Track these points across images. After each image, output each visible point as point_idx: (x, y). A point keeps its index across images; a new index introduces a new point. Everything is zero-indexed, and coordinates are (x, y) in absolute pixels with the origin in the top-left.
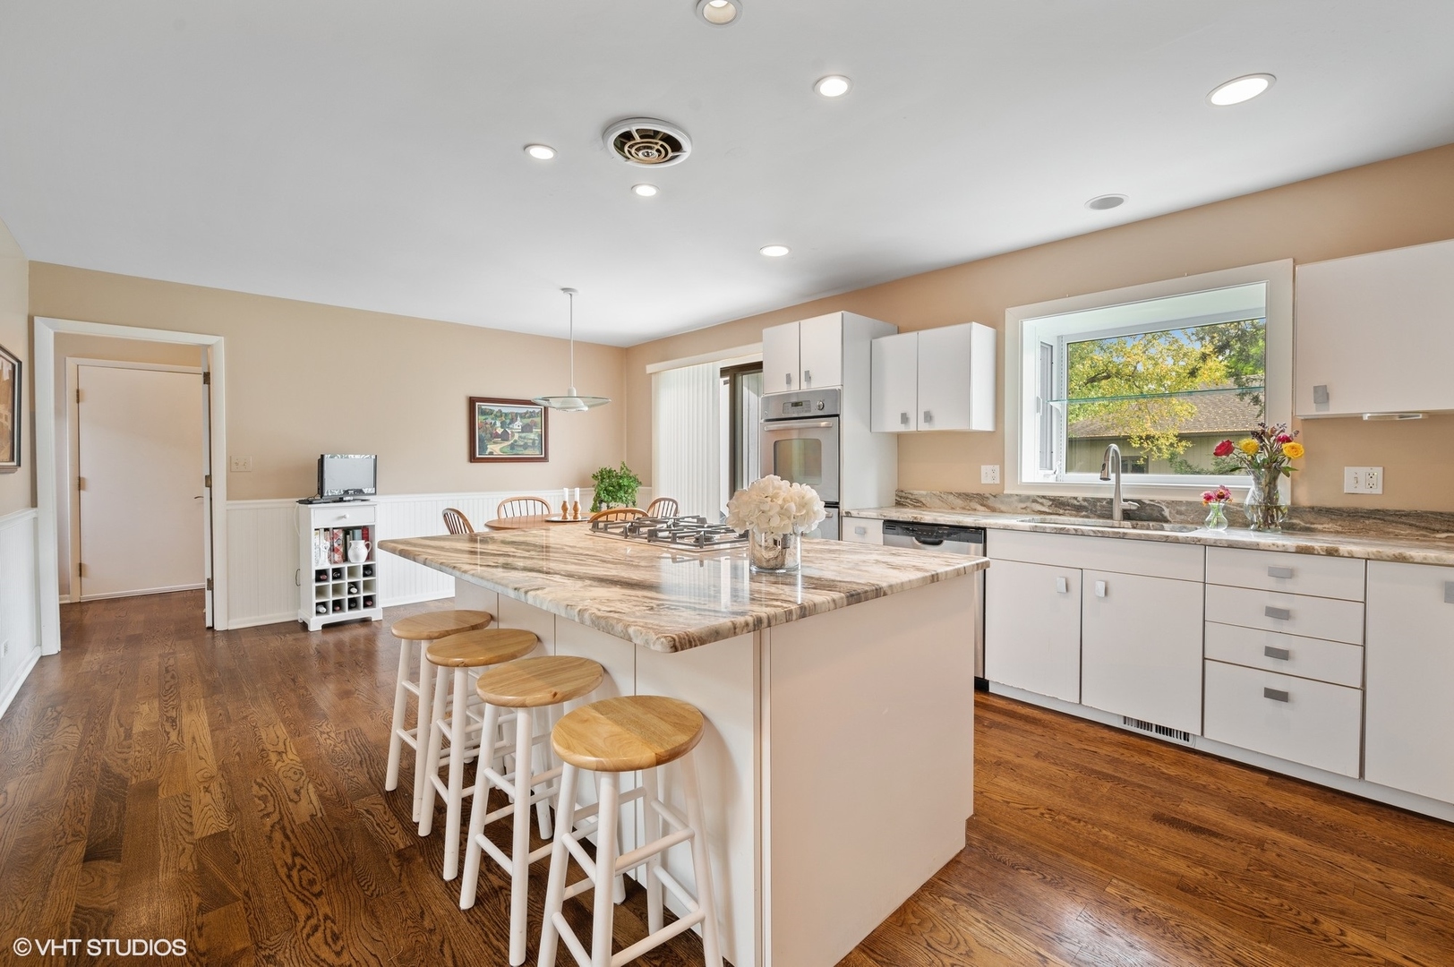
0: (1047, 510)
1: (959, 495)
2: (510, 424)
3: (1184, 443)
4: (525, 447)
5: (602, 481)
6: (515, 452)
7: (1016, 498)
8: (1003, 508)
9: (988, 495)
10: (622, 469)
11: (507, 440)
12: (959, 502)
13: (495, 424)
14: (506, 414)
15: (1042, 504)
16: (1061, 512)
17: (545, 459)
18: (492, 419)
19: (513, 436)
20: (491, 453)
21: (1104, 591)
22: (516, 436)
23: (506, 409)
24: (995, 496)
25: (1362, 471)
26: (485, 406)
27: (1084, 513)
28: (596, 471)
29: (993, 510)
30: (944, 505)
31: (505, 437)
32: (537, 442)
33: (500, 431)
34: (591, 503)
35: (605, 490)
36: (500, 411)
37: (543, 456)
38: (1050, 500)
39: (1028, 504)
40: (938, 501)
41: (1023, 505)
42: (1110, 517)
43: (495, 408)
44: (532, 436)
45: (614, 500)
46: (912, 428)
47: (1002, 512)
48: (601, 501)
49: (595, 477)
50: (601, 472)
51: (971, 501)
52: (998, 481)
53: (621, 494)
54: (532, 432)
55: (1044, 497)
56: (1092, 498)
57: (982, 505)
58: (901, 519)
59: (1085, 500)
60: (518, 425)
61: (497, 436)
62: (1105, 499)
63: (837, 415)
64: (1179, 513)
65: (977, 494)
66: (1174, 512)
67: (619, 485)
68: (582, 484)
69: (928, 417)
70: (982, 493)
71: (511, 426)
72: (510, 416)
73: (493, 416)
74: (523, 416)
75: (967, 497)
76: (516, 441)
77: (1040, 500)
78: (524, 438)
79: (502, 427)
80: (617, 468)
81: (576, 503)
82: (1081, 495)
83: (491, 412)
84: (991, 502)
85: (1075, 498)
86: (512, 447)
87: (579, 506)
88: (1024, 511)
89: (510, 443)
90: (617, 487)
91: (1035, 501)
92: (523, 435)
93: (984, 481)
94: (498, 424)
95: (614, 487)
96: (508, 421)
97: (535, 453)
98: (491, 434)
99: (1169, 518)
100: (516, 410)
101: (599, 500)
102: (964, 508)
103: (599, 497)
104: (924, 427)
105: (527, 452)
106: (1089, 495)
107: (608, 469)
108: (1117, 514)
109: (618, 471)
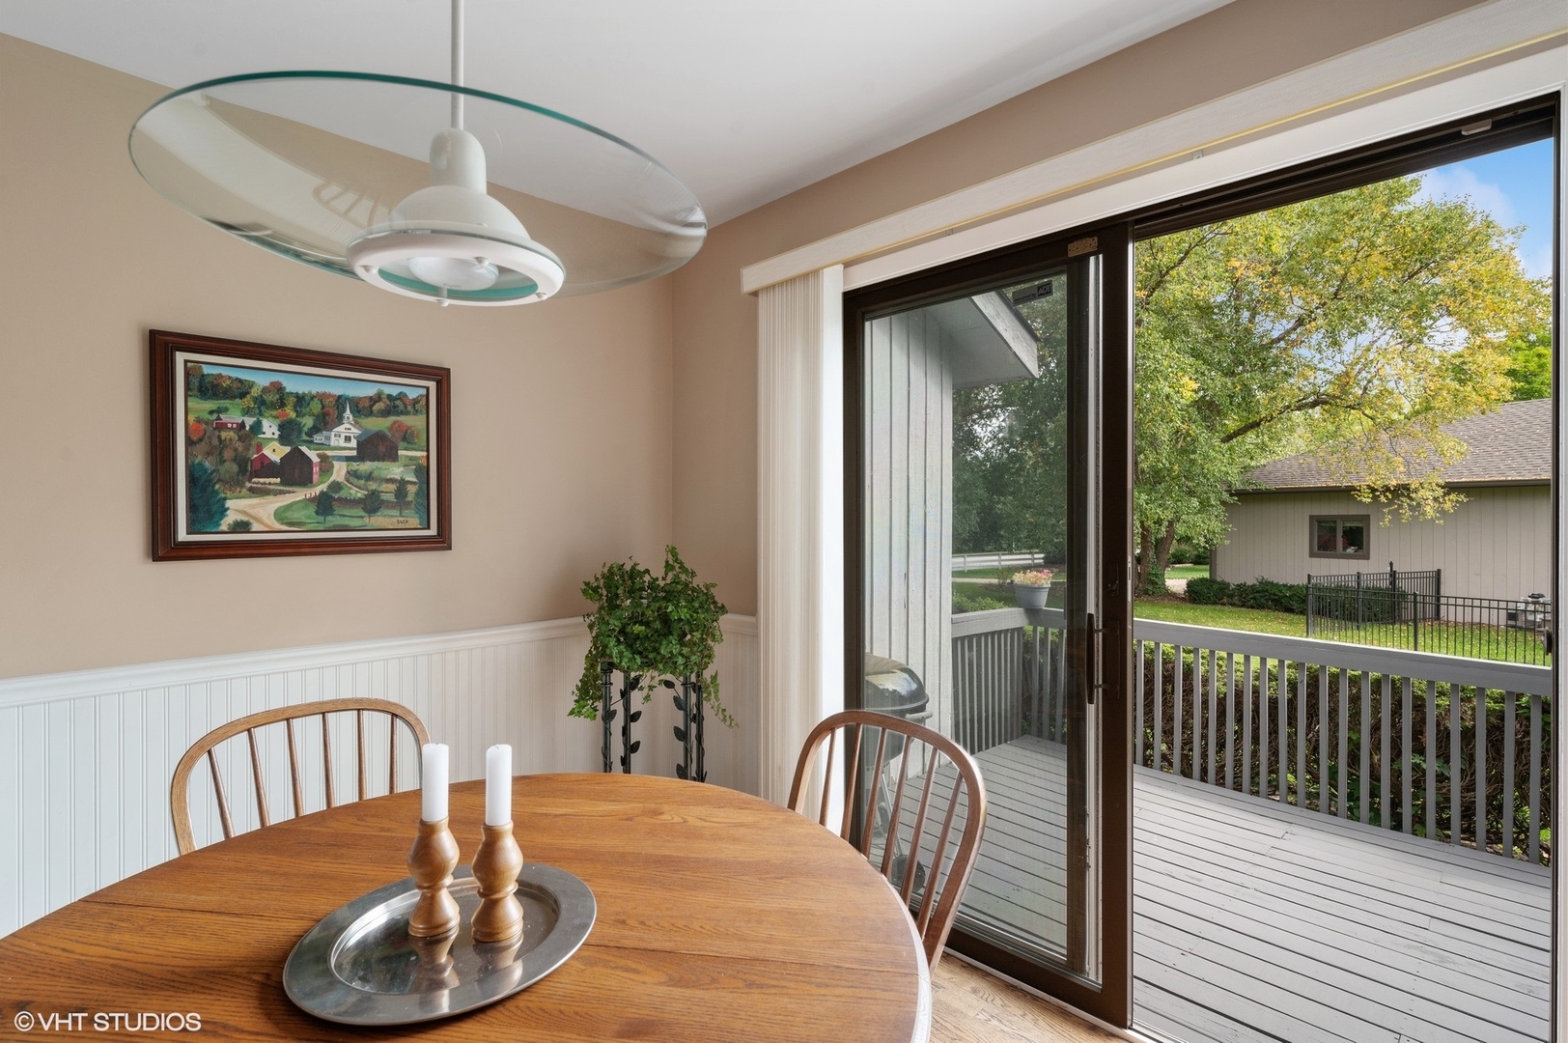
2: (315, 430)
3: (1453, 497)
4: (372, 504)
5: (612, 606)
6: (333, 520)
10: (668, 567)
11: (306, 481)
13: (257, 428)
14: (301, 400)
17: (442, 541)
18: (247, 412)
19: (326, 464)
20: (242, 527)
22: (339, 472)
23: (299, 382)
26: (214, 365)
28: (593, 571)
31: (295, 471)
32: (412, 489)
33: (275, 452)
34: (577, 669)
35: (622, 631)
36: (278, 388)
37: (433, 531)
43: (260, 376)
44: (396, 471)
48: (610, 667)
49: (590, 590)
50: (609, 576)
53: (669, 646)
54: (394, 458)
60: (344, 435)
61: (267, 468)
68: (555, 608)
71: (318, 438)
72: (316, 406)
73: (248, 401)
74: (362, 408)
76: (336, 486)
78: (369, 477)
79: (283, 439)
80: (653, 564)
83: (241, 390)
86: (325, 504)
89: (316, 491)
90: (658, 626)
92: (366, 467)
94: (270, 428)
96: (308, 422)
97: (408, 524)
98: (242, 462)
100: (336, 389)
101: (599, 663)
105: (378, 520)
107: (627, 567)
109: (658, 571)
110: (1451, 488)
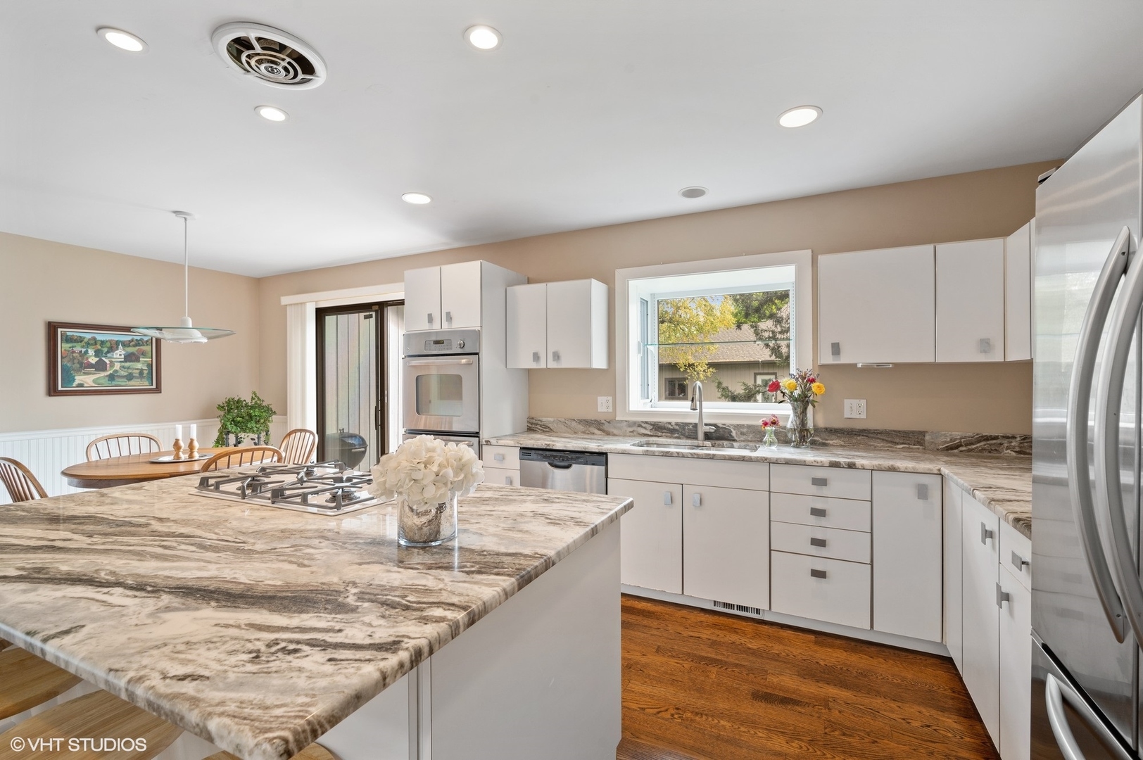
0: (649, 433)
1: (580, 421)
2: (108, 352)
4: (130, 377)
5: (229, 411)
6: (114, 383)
7: (625, 423)
8: (616, 432)
9: (603, 421)
10: (253, 399)
11: (104, 369)
12: (581, 427)
13: (86, 352)
14: (103, 342)
15: (645, 428)
16: (660, 434)
17: (158, 390)
18: (83, 347)
19: (112, 364)
20: (81, 385)
21: (699, 502)
22: (117, 366)
23: (101, 336)
24: (609, 422)
25: (855, 402)
26: (71, 332)
27: (676, 435)
28: (222, 400)
29: (608, 434)
30: (569, 430)
31: (100, 366)
32: (145, 372)
33: (93, 360)
34: (216, 435)
35: (233, 420)
36: (94, 339)
37: (154, 386)
38: (651, 424)
39: (635, 428)
40: (563, 426)
41: (631, 429)
42: (696, 438)
43: (87, 335)
44: (139, 366)
45: (244, 431)
46: (543, 365)
47: (614, 435)
48: (229, 433)
49: (220, 407)
50: (228, 402)
51: (590, 426)
52: (611, 410)
53: (252, 424)
54: (138, 361)
55: (646, 423)
56: (682, 423)
57: (599, 429)
58: (536, 447)
59: (677, 424)
60: (119, 354)
61: (90, 366)
62: (691, 424)
63: (477, 354)
64: (742, 434)
65: (595, 421)
66: (739, 433)
67: (250, 416)
68: (204, 415)
69: (557, 357)
70: (598, 419)
71: (109, 355)
72: (108, 344)
73: (83, 343)
74: (125, 344)
75: (587, 423)
76: (116, 371)
77: (644, 425)
78: (129, 368)
79: (96, 356)
80: (247, 398)
81: (192, 441)
82: (674, 421)
83: (80, 340)
84: (606, 427)
85: (670, 423)
86: (112, 377)
87: (196, 445)
88: (632, 434)
89: (108, 373)
90: (247, 418)
91: (640, 426)
92: (127, 364)
93: (600, 410)
94: (91, 352)
95: (243, 418)
96: (105, 350)
97: (145, 384)
98: (81, 364)
99: (736, 438)
100: (116, 338)
101: (224, 432)
102: (584, 433)
103: (226, 428)
104: (552, 365)
105: (132, 383)
106: (680, 420)
107: (236, 399)
108: (701, 436)
109: (249, 401)
110: (710, 365)
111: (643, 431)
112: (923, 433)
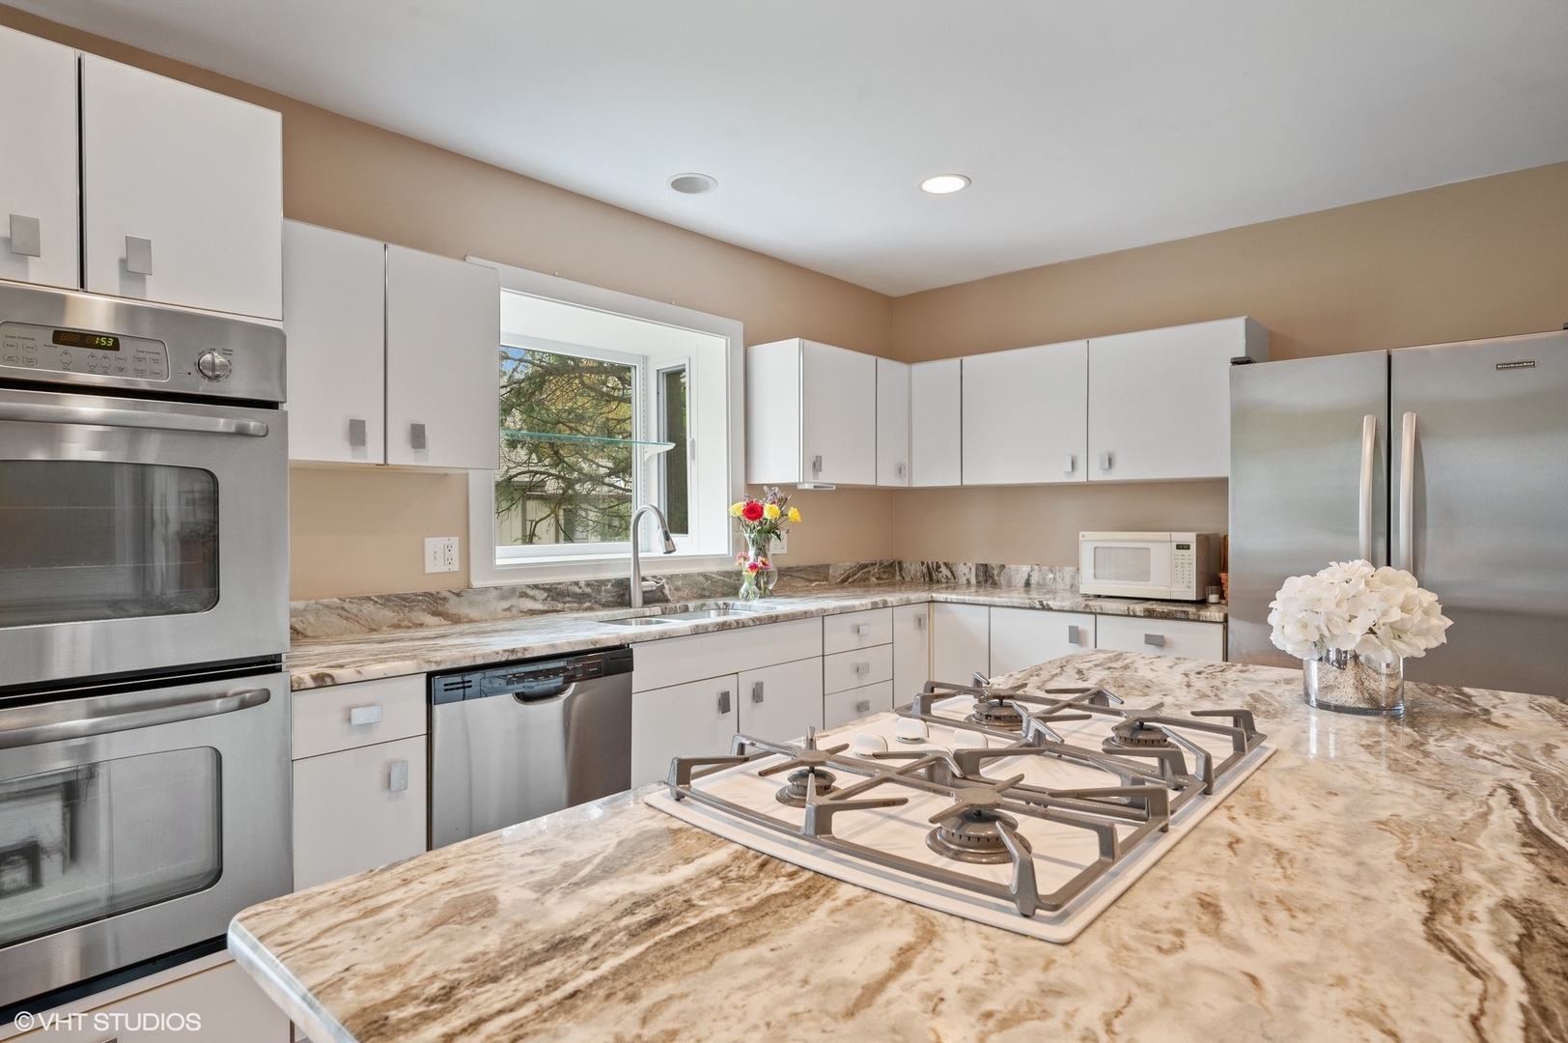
0: (541, 607)
1: (386, 600)
7: (495, 593)
8: (473, 613)
9: (441, 594)
12: (388, 615)
15: (533, 598)
16: (560, 606)
24: (458, 595)
27: (587, 604)
29: (456, 620)
30: (353, 626)
38: (544, 589)
39: (514, 601)
40: (335, 619)
41: (506, 604)
42: (629, 604)
46: (373, 455)
51: (411, 609)
52: (455, 567)
55: (536, 587)
56: (597, 581)
57: (435, 614)
59: (588, 584)
62: (609, 581)
63: (272, 405)
64: (677, 589)
65: (425, 594)
66: (672, 588)
69: (417, 436)
70: (433, 591)
75: (404, 601)
77: (531, 592)
82: (583, 578)
84: (453, 606)
85: (577, 584)
88: (508, 614)
91: (522, 595)
93: (430, 568)
99: (669, 597)
102: (397, 626)
106: (591, 577)
108: (637, 598)
111: (529, 604)
112: (827, 566)
